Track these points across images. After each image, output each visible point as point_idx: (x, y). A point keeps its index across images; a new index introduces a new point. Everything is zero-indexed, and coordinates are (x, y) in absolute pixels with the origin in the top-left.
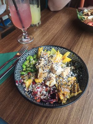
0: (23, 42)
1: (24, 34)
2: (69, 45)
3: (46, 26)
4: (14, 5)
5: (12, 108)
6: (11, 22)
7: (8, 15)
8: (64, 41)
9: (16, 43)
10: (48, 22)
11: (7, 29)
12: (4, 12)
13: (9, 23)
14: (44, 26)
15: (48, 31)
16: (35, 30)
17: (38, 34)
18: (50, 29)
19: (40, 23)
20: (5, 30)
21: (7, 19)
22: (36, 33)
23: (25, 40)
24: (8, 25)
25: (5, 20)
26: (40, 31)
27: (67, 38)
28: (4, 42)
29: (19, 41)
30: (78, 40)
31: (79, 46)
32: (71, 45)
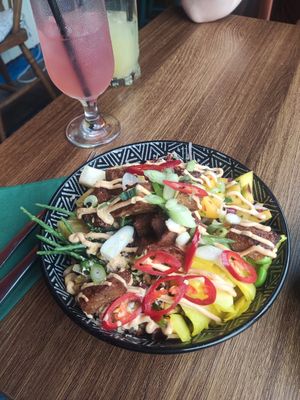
0: (84, 141)
1: (87, 114)
2: (240, 148)
3: (158, 83)
4: (52, 19)
5: (70, 381)
6: (29, 67)
7: (22, 46)
8: (223, 134)
9: (63, 146)
10: (162, 68)
11: (21, 92)
12: (6, 38)
13: (24, 72)
14: (150, 81)
15: (166, 99)
16: (121, 99)
17: (134, 111)
18: (172, 92)
19: (138, 75)
20: (14, 97)
21: (17, 58)
22: (125, 109)
23: (93, 135)
24: (23, 78)
25: (12, 62)
26: (139, 101)
27: (231, 124)
28: (22, 144)
29: (71, 138)
30: (270, 128)
31: (277, 148)
32: (249, 148)
